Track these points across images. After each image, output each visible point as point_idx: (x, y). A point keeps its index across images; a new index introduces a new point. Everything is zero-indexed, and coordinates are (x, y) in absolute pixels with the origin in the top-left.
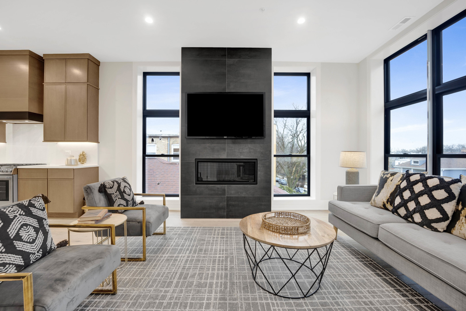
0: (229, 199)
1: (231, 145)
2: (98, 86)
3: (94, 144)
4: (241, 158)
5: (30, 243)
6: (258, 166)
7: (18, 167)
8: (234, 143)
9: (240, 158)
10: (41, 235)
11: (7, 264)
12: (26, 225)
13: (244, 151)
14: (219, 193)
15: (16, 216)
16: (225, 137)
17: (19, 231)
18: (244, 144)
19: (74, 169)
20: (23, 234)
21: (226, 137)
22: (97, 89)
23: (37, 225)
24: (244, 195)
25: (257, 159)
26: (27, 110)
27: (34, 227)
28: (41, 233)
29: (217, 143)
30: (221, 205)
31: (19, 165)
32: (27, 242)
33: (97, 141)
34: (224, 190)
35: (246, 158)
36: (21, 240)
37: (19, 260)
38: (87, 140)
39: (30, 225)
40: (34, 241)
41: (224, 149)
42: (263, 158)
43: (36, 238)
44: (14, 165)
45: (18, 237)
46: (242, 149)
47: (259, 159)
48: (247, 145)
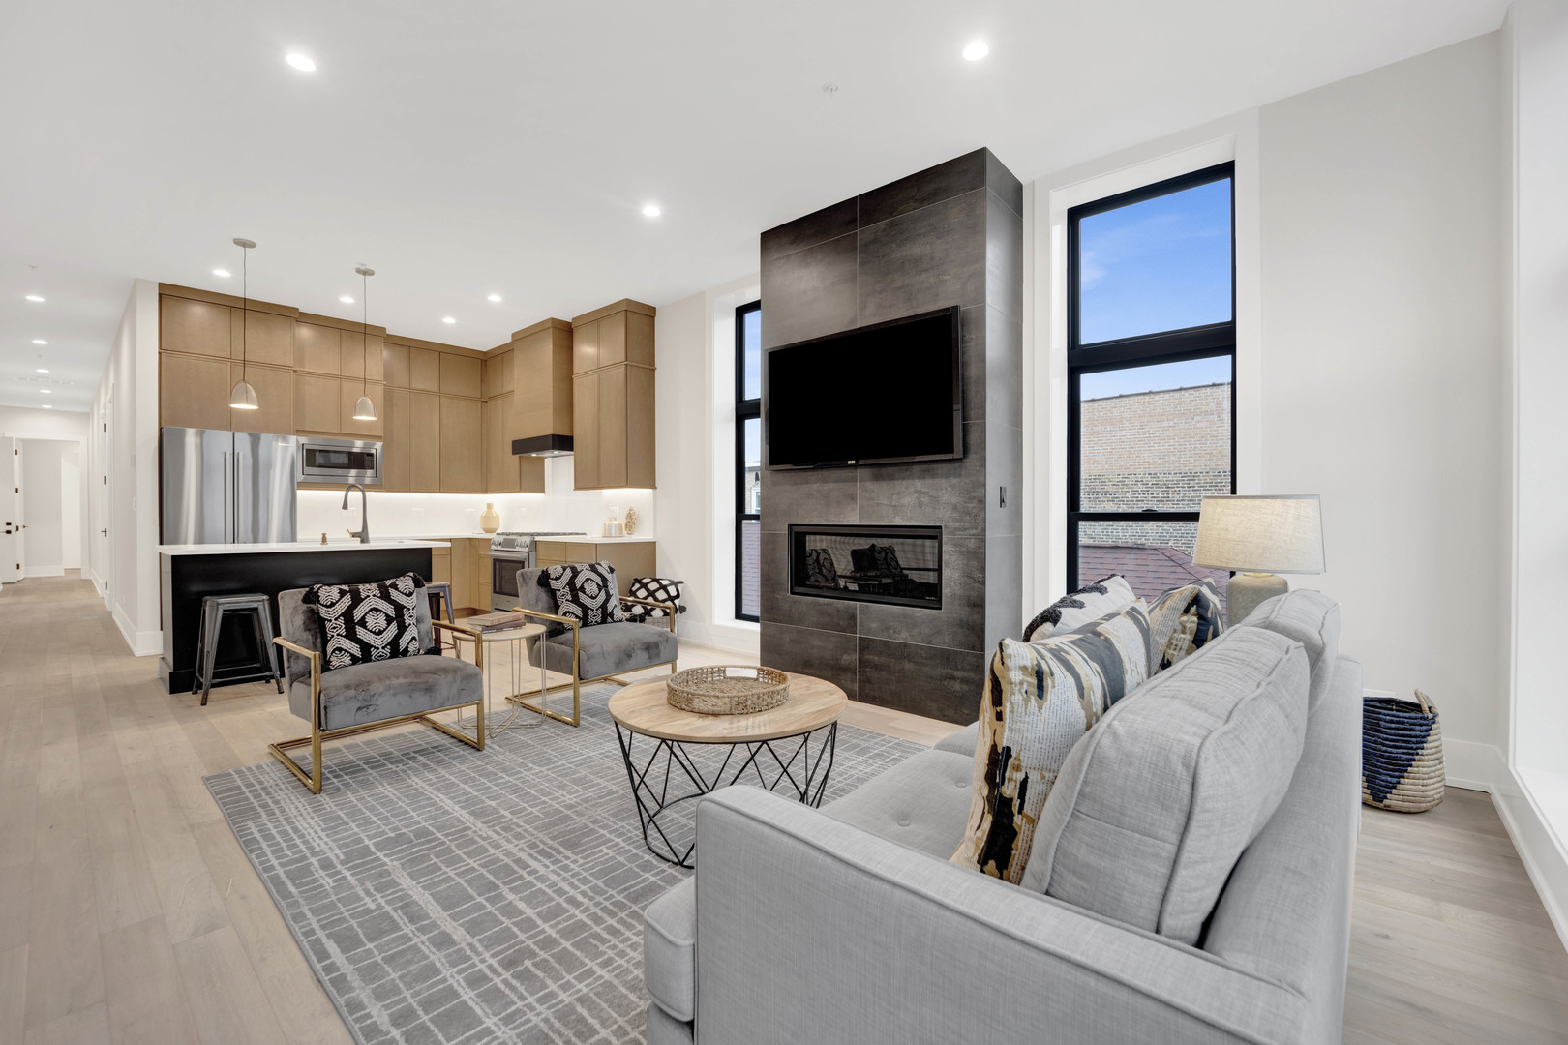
0: (865, 645)
1: (870, 485)
2: (653, 363)
3: (647, 492)
4: (896, 524)
5: (374, 633)
6: (944, 548)
7: (537, 538)
8: (877, 478)
9: (893, 524)
10: (394, 627)
11: (342, 650)
12: (377, 610)
13: (902, 500)
14: (841, 623)
15: (368, 596)
16: (849, 462)
17: (366, 615)
18: (904, 479)
19: (596, 544)
20: (370, 621)
21: (853, 462)
22: (650, 370)
23: (392, 614)
24: (903, 637)
25: (940, 528)
26: (550, 432)
27: (387, 615)
28: (394, 625)
29: (836, 481)
30: (846, 659)
31: (539, 535)
32: (371, 631)
33: (653, 486)
34: (853, 617)
35: (909, 524)
36: (365, 627)
37: (356, 650)
38: (628, 484)
39: (382, 611)
40: (380, 632)
41: (853, 498)
42: (958, 524)
43: (385, 630)
44: (532, 535)
45: (363, 623)
46: (899, 494)
47: (946, 527)
48: (910, 482)
